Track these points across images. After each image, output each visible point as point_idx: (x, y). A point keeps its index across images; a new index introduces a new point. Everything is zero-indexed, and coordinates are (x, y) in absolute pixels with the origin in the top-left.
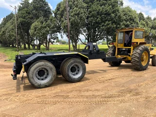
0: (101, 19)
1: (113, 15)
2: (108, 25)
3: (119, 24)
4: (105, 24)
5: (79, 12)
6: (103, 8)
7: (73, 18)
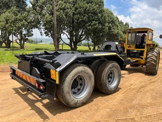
0: (88, 17)
1: (100, 15)
2: (95, 25)
3: (104, 25)
4: (92, 24)
5: (65, 7)
6: (90, 6)
7: (58, 13)
